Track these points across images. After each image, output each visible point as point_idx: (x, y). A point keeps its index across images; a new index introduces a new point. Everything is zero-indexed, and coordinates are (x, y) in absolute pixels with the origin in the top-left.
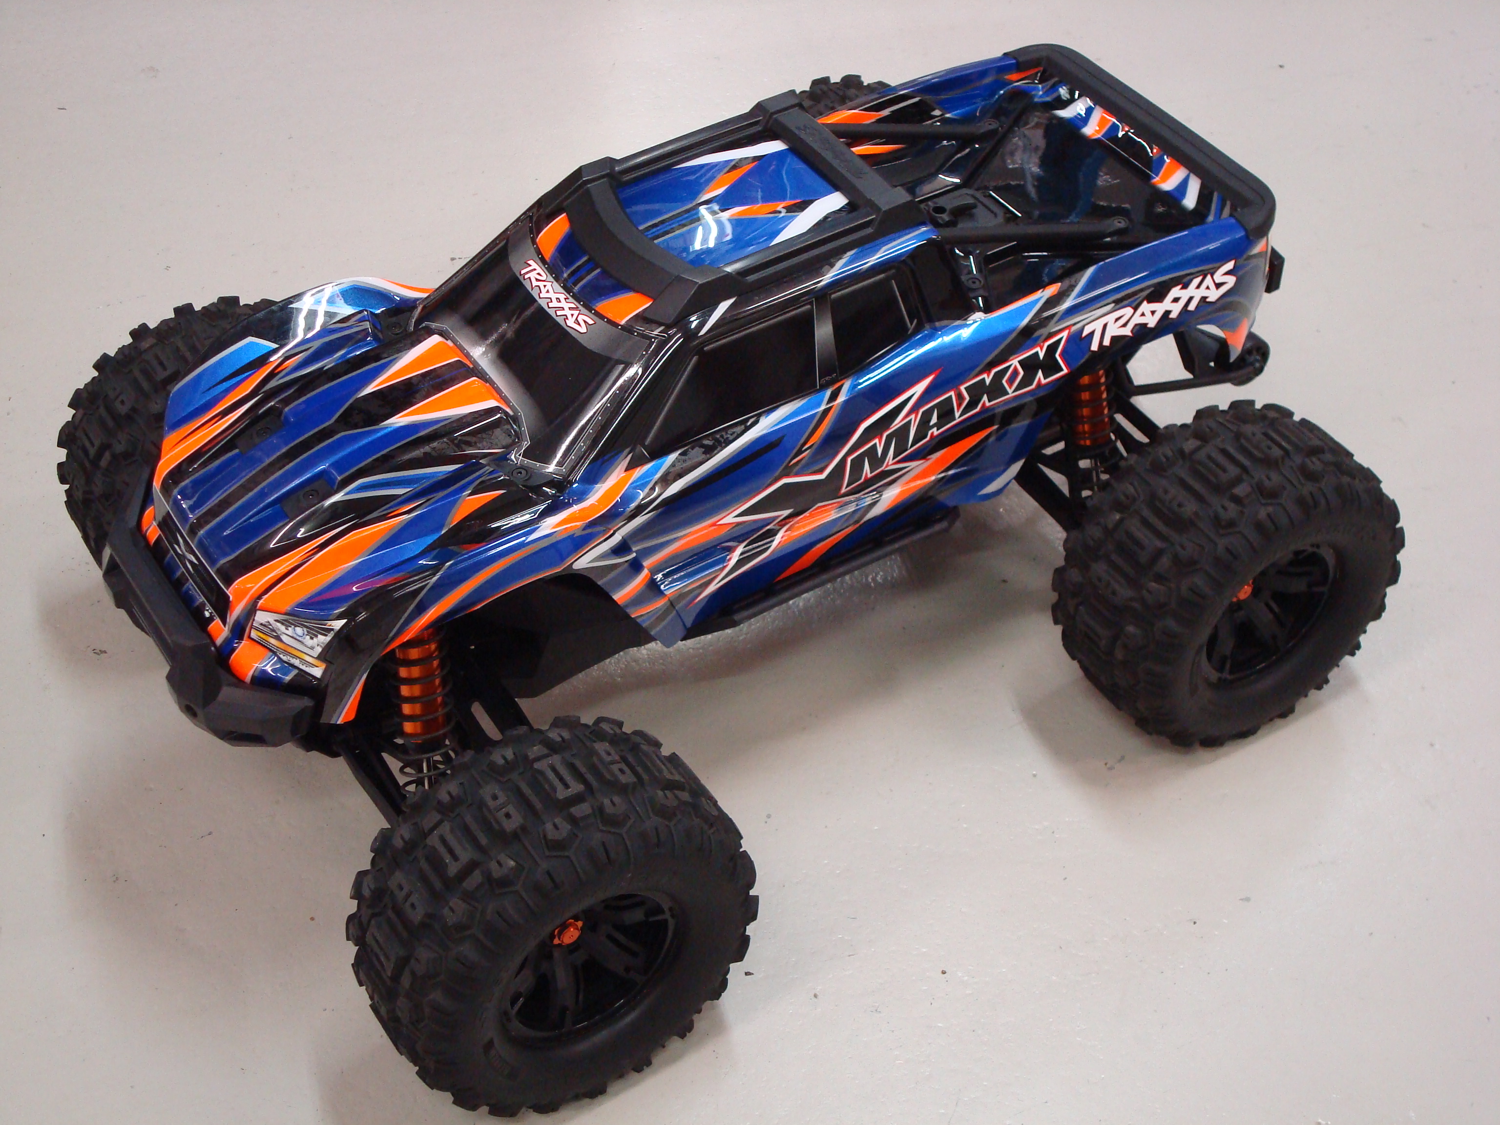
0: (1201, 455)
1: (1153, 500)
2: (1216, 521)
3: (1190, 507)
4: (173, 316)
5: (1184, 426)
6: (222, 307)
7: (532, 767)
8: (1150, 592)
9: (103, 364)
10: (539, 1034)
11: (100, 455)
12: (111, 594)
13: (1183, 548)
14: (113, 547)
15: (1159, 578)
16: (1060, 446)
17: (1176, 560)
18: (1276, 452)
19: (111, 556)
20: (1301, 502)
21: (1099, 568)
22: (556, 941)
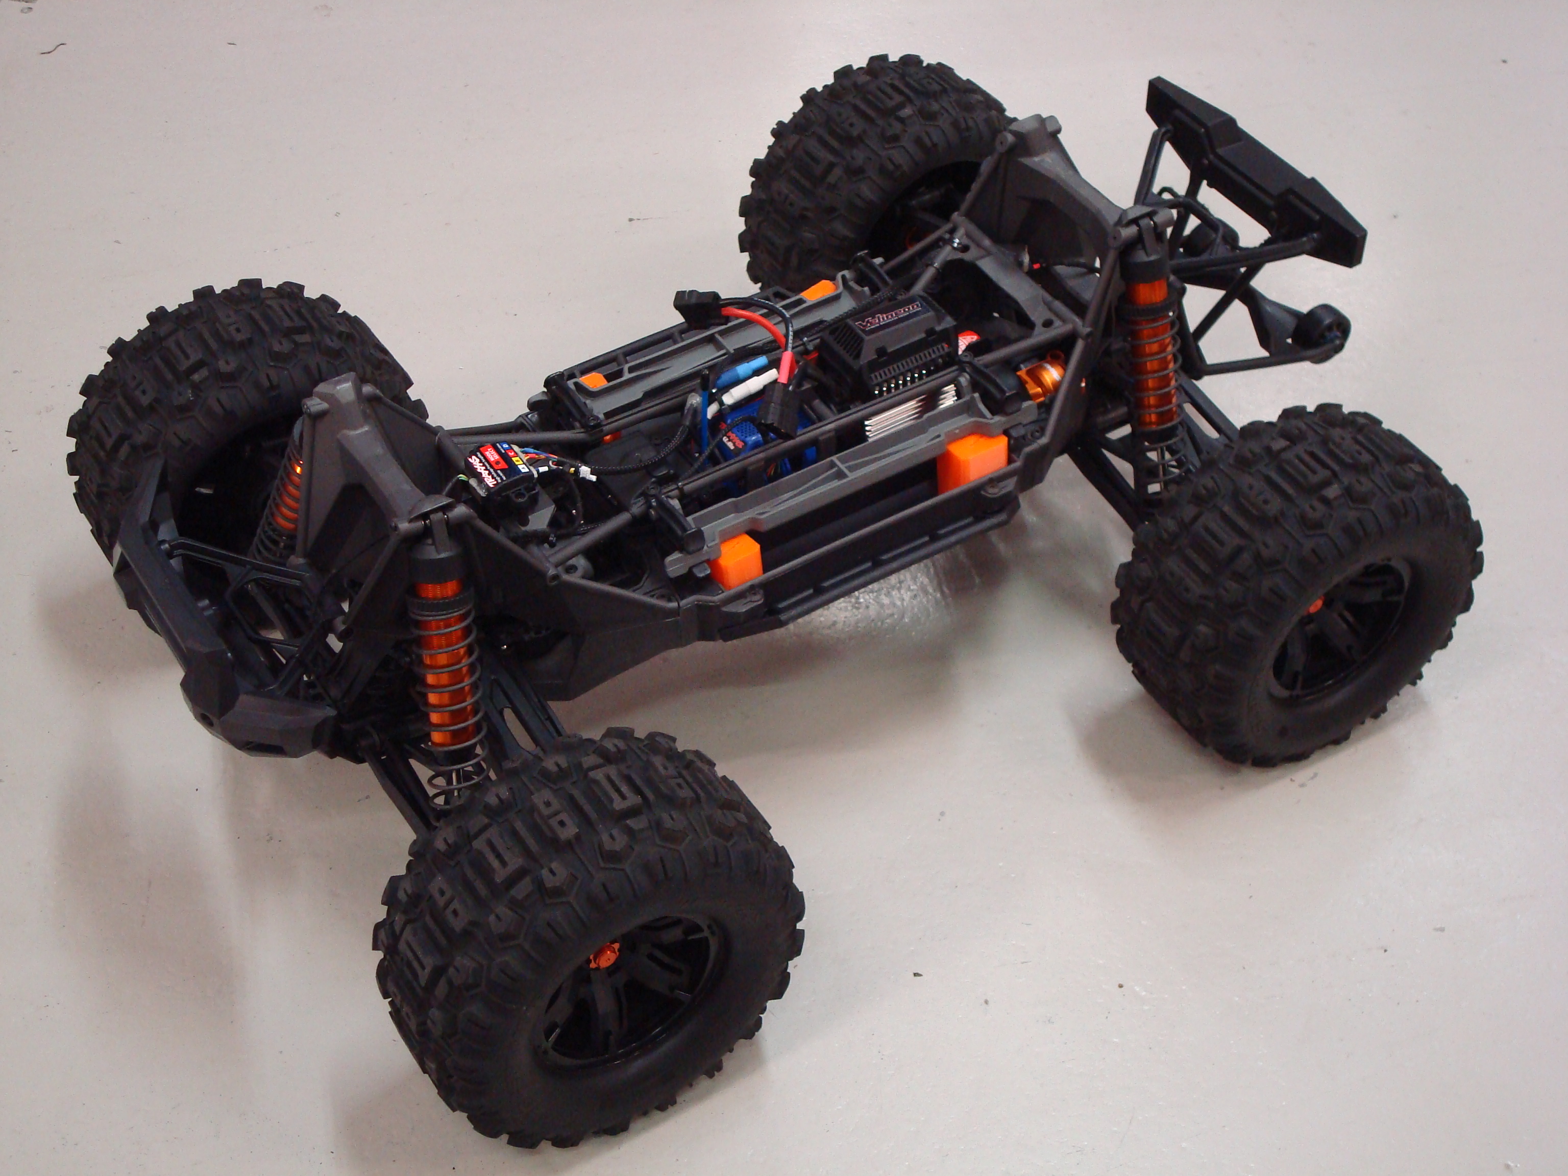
0: (1288, 455)
1: (1236, 496)
2: (1303, 520)
3: (1275, 505)
4: (191, 299)
5: (1270, 424)
6: (246, 291)
7: (586, 776)
8: (1226, 590)
9: (118, 349)
10: (575, 1062)
11: (116, 447)
12: (122, 593)
13: (1265, 545)
14: (123, 546)
15: (1239, 577)
16: (1126, 430)
17: (1257, 557)
18: (1366, 458)
19: (122, 554)
20: (1392, 509)
21: (1173, 564)
22: (593, 965)
